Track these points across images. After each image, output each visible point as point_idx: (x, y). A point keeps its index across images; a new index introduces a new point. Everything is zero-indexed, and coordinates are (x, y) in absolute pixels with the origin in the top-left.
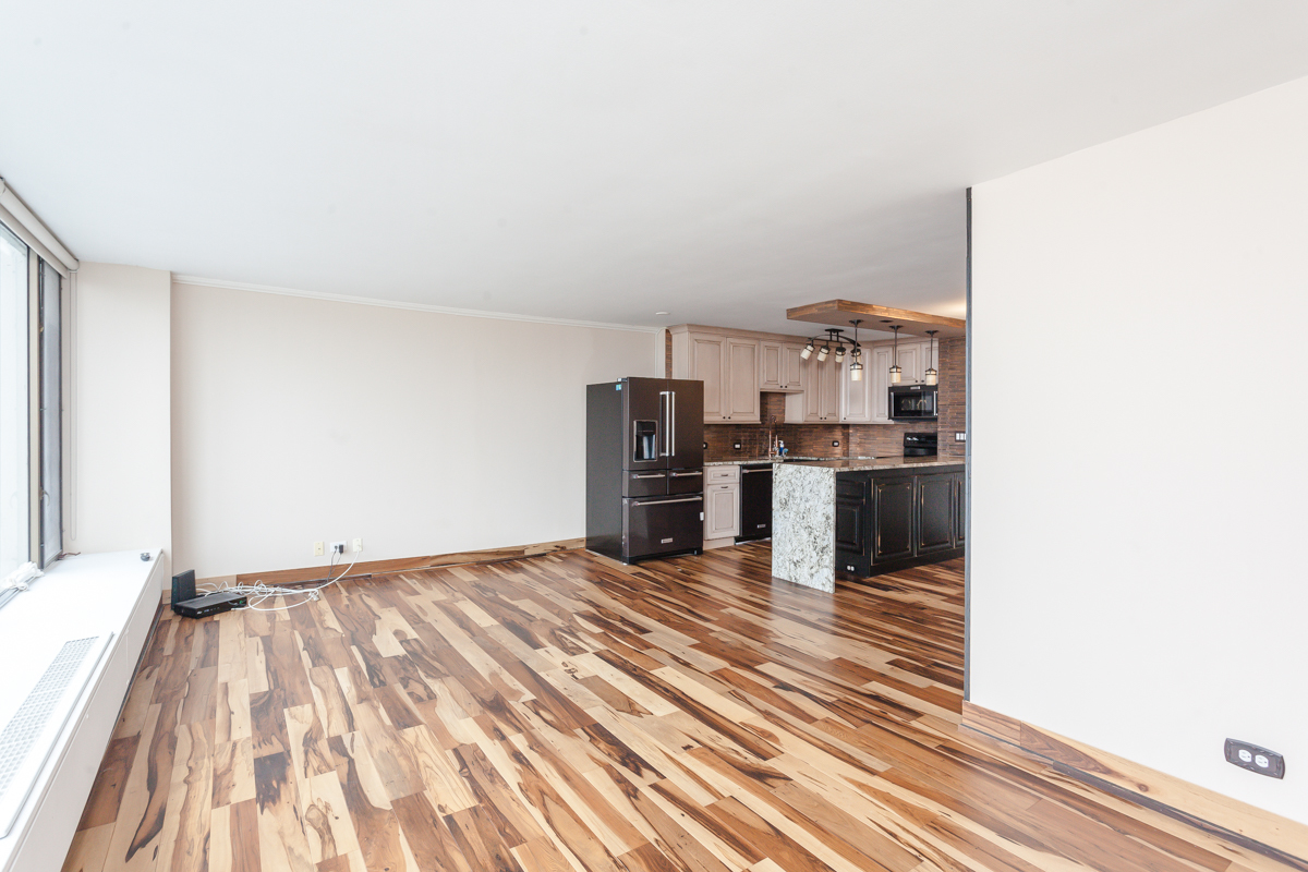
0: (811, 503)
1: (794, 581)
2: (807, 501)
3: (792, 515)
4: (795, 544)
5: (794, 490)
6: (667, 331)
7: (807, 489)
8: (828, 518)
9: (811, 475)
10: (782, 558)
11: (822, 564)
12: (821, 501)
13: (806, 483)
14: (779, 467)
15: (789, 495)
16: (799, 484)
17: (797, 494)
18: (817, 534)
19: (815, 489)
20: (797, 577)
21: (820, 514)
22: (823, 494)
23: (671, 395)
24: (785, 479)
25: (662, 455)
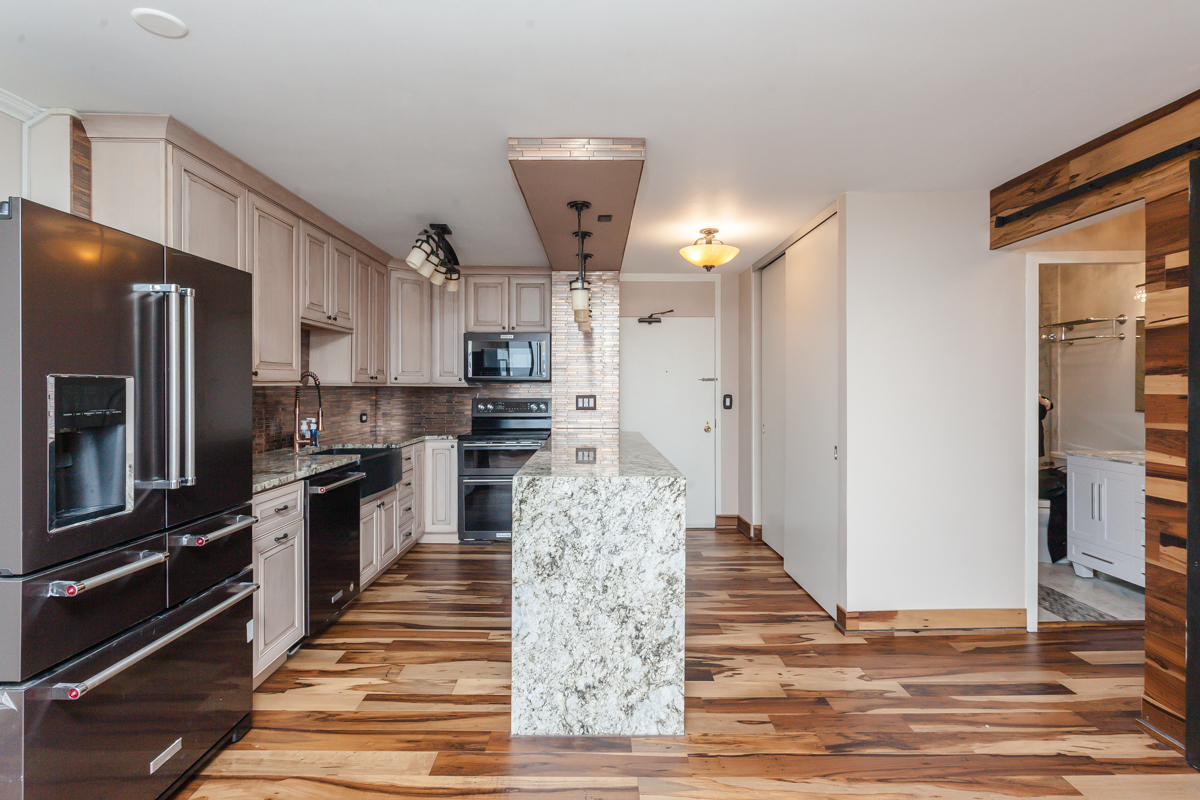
0: (626, 555)
1: (577, 731)
2: (615, 551)
3: (572, 588)
4: (581, 650)
5: (577, 532)
6: (77, 125)
7: (616, 527)
8: (671, 581)
9: (627, 495)
10: (540, 688)
11: (658, 679)
12: (653, 548)
13: (609, 514)
14: (531, 484)
15: (562, 543)
16: (593, 517)
17: (586, 540)
18: (644, 618)
19: (637, 523)
20: (589, 721)
21: (650, 576)
22: (659, 532)
23: (182, 298)
24: (550, 510)
25: (156, 483)
